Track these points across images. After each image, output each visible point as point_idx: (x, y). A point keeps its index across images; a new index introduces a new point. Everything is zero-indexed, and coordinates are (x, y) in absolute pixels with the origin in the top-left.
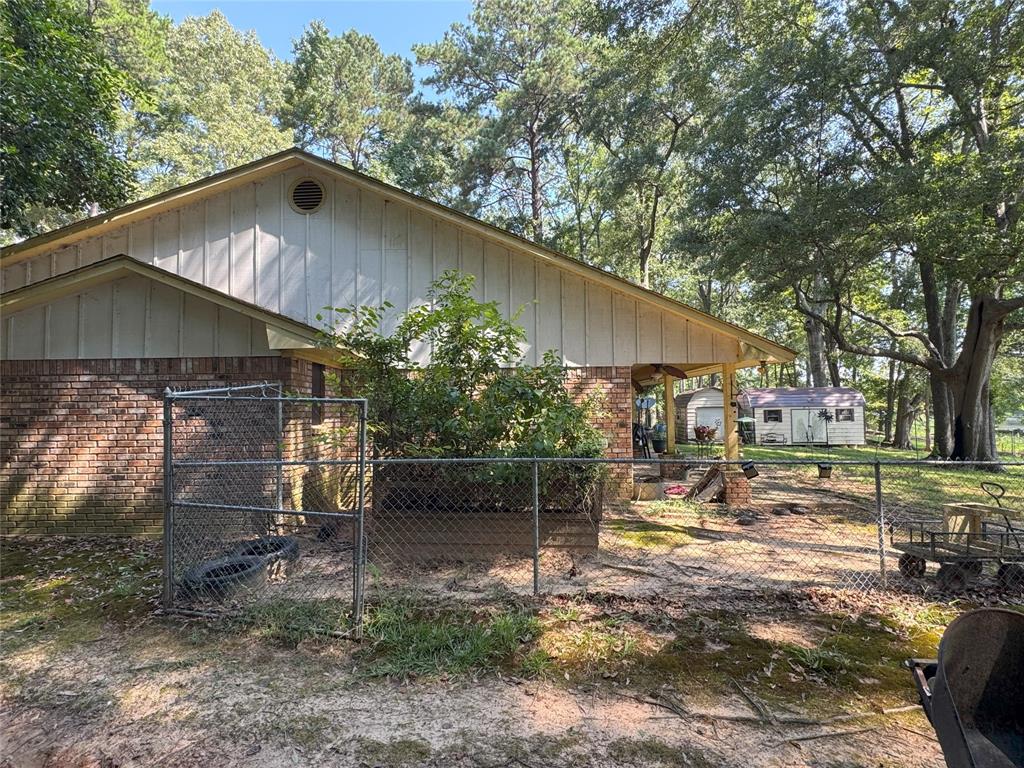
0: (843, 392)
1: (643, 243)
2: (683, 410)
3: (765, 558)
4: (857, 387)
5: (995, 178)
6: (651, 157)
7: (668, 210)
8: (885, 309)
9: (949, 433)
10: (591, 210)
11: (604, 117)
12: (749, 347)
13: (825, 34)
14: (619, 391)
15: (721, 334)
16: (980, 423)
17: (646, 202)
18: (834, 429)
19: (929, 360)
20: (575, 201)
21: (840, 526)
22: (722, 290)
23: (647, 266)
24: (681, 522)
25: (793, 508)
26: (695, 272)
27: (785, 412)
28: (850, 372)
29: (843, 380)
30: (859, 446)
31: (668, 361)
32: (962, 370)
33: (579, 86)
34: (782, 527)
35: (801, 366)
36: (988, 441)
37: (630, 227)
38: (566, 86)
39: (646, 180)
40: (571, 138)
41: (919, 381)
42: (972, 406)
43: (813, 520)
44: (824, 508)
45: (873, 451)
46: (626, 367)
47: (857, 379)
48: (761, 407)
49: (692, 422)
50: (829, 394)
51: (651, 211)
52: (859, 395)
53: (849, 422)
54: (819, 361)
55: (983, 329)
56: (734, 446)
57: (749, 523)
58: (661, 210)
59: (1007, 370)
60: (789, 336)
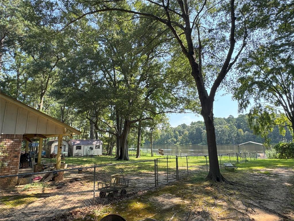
0: (98, 141)
1: (42, 91)
2: (50, 146)
3: (62, 201)
4: (102, 139)
5: (130, 94)
6: (48, 65)
7: (52, 82)
8: (109, 120)
9: (120, 151)
10: (24, 76)
11: (32, 48)
12: (67, 130)
13: (99, 51)
14: (16, 143)
15: (59, 125)
16: (125, 149)
17: (45, 78)
18: (95, 151)
19: (116, 134)
20: (18, 71)
21: (88, 183)
22: (68, 109)
23: (43, 99)
24: (35, 192)
25: (76, 179)
26: (59, 103)
27: (82, 146)
28: (100, 135)
29: (99, 137)
30: (101, 155)
31: (39, 133)
32: (122, 136)
33: (24, 34)
34: (71, 187)
35: (89, 133)
36: (126, 153)
37: (38, 85)
38: (18, 32)
39: (46, 72)
40: (19, 50)
41: (115, 138)
42: (124, 145)
43: (81, 183)
44: (85, 178)
45: (104, 156)
46: (20, 135)
47: (102, 137)
48: (75, 145)
49: (53, 150)
50: (94, 141)
51: (46, 81)
52: (102, 142)
53: (99, 149)
54: (92, 132)
55: (127, 127)
56: (60, 161)
57: (60, 188)
58: (50, 82)
59: (131, 136)
60: (86, 124)
